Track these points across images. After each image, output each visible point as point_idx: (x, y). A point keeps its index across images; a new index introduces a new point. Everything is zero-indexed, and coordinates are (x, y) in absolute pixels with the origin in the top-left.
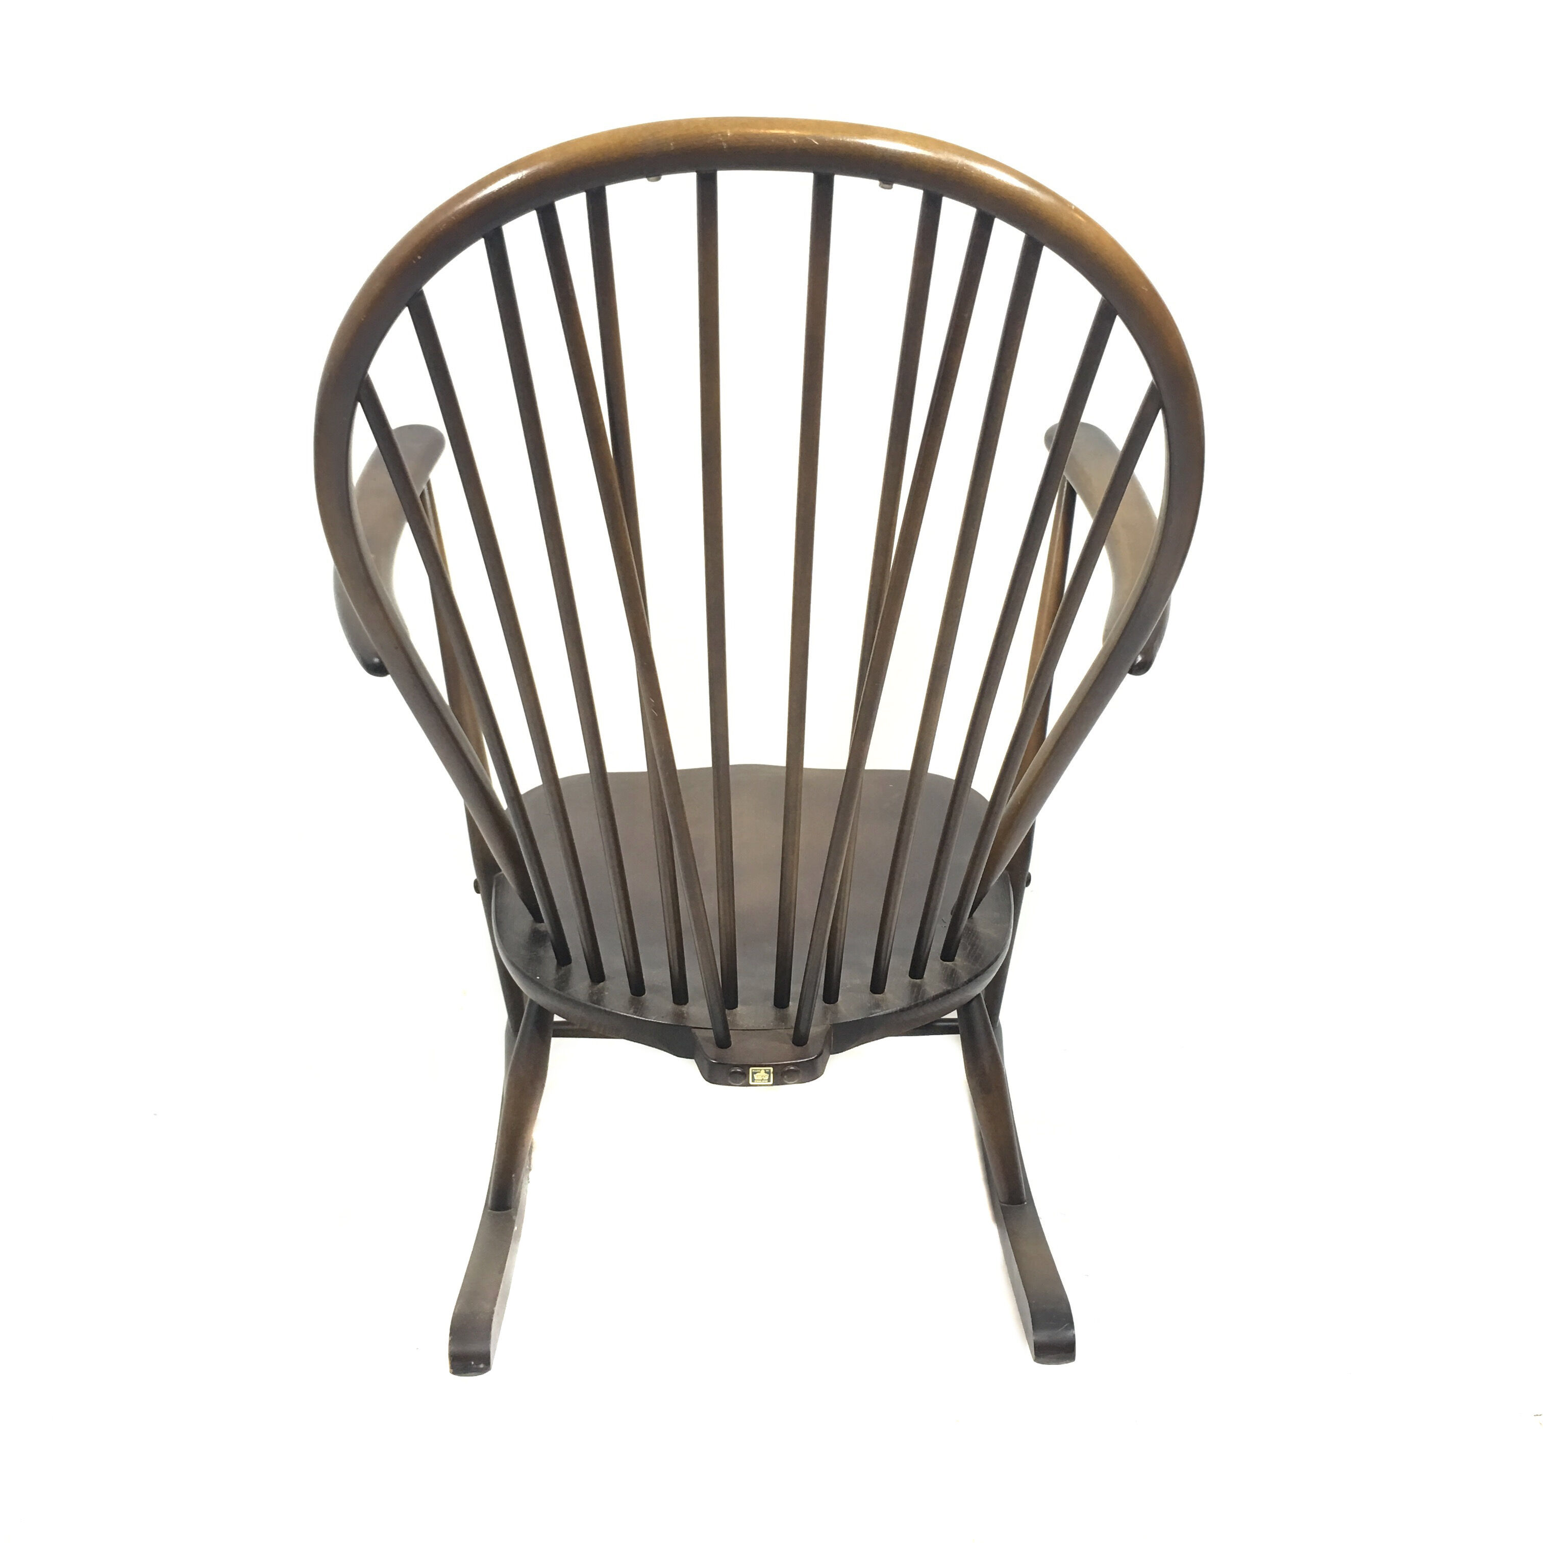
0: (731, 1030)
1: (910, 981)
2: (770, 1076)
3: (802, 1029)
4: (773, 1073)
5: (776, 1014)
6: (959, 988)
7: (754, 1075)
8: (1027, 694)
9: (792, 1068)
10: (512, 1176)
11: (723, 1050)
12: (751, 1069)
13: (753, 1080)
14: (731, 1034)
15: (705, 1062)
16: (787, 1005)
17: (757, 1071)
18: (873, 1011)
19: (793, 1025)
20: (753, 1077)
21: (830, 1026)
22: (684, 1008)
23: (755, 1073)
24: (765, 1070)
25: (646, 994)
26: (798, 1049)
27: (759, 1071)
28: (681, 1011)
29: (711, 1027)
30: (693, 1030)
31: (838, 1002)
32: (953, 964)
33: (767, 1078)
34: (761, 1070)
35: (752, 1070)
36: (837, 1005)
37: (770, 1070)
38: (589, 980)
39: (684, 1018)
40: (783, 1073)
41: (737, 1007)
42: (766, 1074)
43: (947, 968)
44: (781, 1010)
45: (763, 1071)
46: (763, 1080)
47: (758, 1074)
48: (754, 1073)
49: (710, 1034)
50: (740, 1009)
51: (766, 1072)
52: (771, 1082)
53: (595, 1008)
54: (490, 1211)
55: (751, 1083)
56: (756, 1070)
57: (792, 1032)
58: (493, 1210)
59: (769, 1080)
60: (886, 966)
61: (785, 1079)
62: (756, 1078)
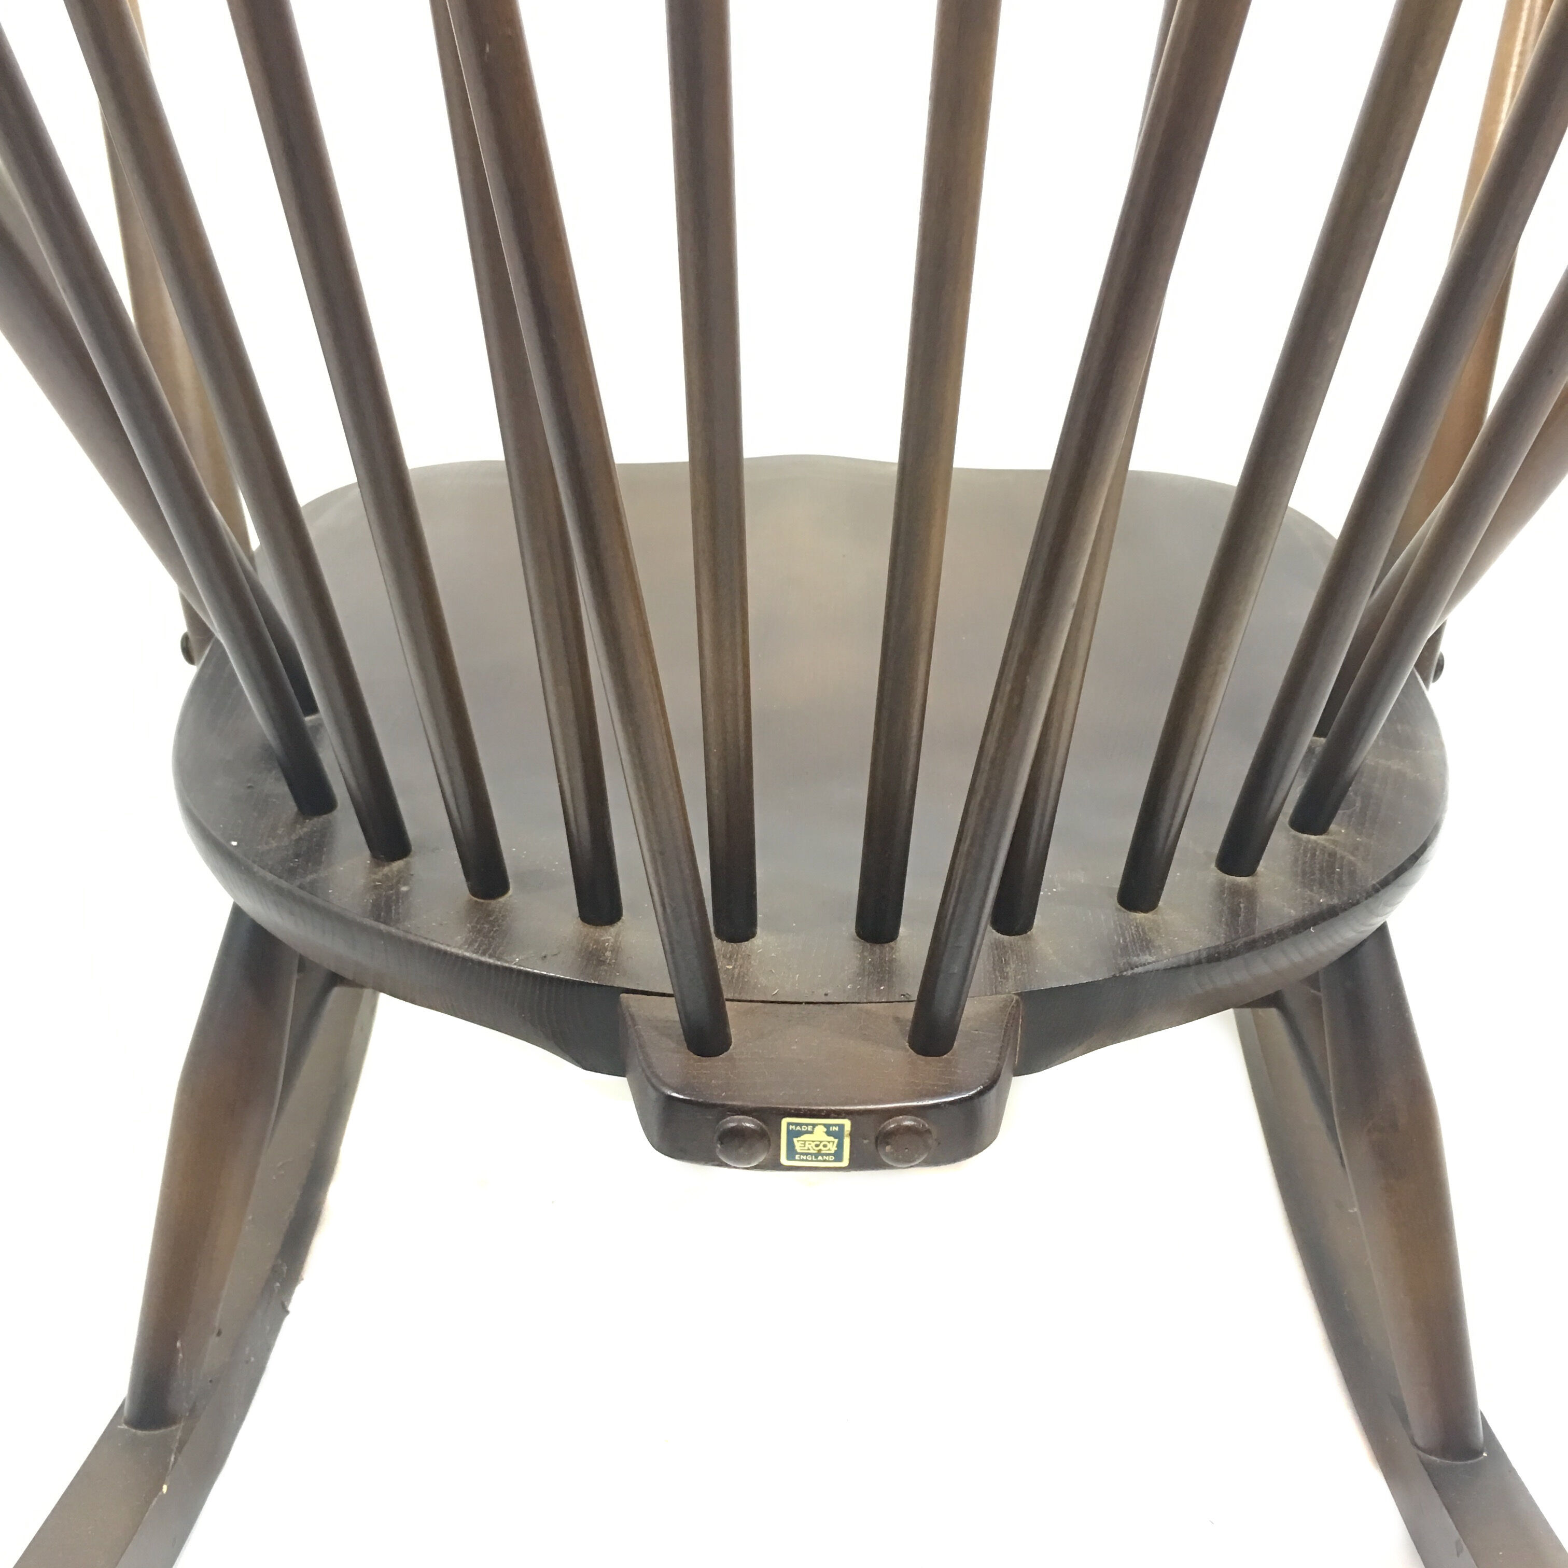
0: (728, 1000)
1: (1221, 883)
2: (840, 1146)
3: (943, 1005)
4: (851, 1135)
5: (863, 958)
6: (1358, 903)
7: (795, 1140)
8: (1460, 235)
9: (908, 1122)
10: (175, 1346)
11: (708, 1062)
12: (785, 1121)
13: (792, 1152)
14: (730, 1014)
15: (653, 1094)
16: (892, 935)
17: (804, 1128)
18: (1135, 959)
19: (913, 990)
20: (791, 1146)
21: (1015, 997)
22: (608, 935)
23: (799, 1134)
24: (825, 1125)
25: (510, 892)
26: (930, 1066)
27: (810, 1128)
28: (597, 942)
29: (671, 992)
30: (624, 996)
31: (1034, 930)
32: (1325, 840)
33: (833, 1148)
34: (814, 1125)
35: (789, 1124)
36: (1029, 937)
37: (841, 1127)
38: (367, 853)
39: (602, 962)
40: (884, 1138)
41: (753, 935)
42: (831, 1139)
43: (1315, 850)
44: (877, 948)
45: (820, 1133)
46: (819, 1153)
47: (805, 1137)
48: (792, 1135)
49: (669, 1010)
50: (761, 941)
51: (829, 1133)
52: (845, 1162)
53: (380, 934)
54: (124, 1427)
55: (784, 1160)
56: (800, 1125)
57: (908, 1011)
58: (136, 1427)
59: (838, 1156)
60: (1169, 842)
61: (886, 1155)
62: (798, 1147)
